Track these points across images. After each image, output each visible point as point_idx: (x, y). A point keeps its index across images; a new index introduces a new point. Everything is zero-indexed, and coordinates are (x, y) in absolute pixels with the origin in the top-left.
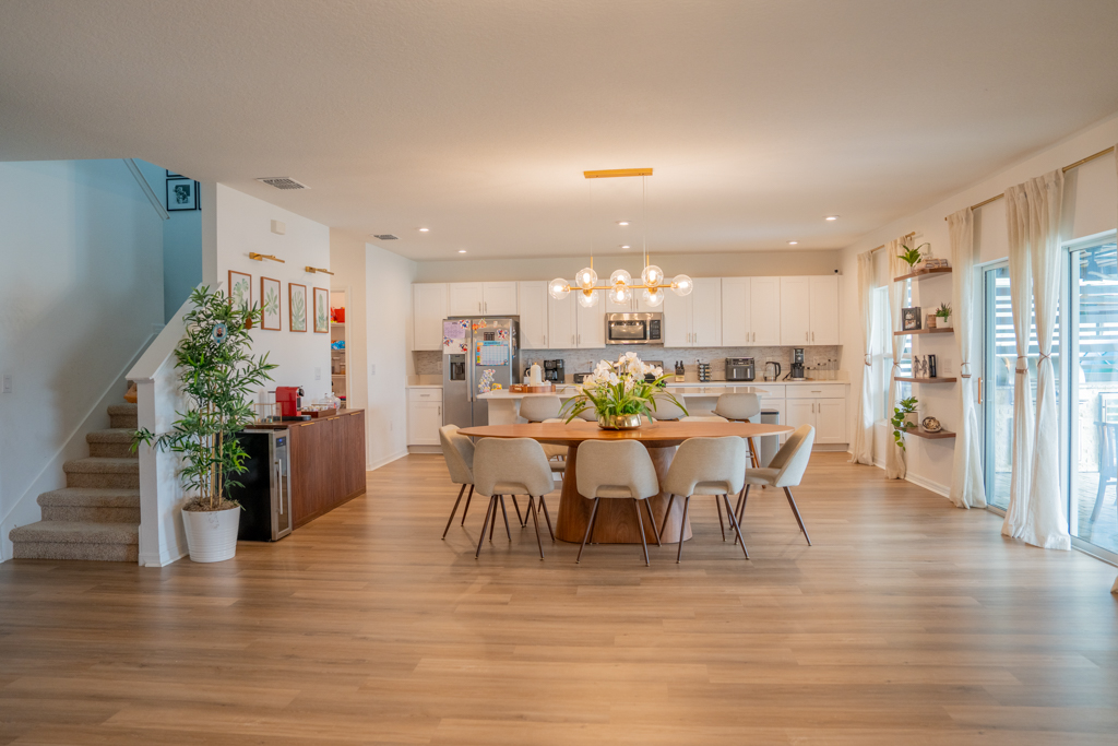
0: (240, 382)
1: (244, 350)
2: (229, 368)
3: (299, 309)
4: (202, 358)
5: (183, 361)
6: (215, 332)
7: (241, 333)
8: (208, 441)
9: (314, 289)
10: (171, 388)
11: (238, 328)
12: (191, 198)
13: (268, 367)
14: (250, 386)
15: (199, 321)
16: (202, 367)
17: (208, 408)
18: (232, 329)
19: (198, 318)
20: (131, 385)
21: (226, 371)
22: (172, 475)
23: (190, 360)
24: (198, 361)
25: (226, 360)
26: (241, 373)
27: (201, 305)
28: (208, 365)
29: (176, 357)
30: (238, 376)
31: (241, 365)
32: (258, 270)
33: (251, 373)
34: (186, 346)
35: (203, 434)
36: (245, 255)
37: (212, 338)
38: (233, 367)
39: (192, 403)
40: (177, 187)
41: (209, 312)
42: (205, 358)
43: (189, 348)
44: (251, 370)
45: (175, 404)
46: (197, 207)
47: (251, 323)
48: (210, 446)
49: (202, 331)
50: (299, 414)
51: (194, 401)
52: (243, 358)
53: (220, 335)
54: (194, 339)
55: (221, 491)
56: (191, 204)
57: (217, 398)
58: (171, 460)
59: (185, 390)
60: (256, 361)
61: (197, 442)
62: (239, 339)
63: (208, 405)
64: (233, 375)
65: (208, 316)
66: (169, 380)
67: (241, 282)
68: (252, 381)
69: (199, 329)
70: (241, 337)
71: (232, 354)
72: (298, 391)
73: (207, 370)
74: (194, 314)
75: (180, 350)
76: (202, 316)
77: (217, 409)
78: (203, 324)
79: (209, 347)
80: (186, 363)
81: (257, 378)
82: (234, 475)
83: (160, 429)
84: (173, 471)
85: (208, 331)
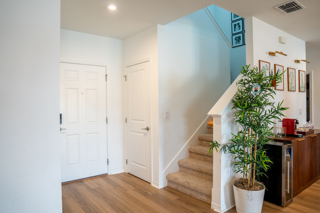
0: (267, 117)
1: (270, 99)
2: (261, 110)
3: (292, 80)
4: (246, 104)
5: (236, 106)
6: (253, 89)
7: (269, 89)
8: (248, 150)
9: (299, 71)
10: (230, 120)
11: (267, 86)
12: (241, 41)
13: (283, 109)
14: (272, 120)
15: (244, 84)
16: (245, 109)
17: (249, 131)
18: (263, 87)
19: (244, 83)
20: (211, 118)
21: (259, 111)
22: (229, 165)
23: (240, 106)
24: (244, 105)
25: (260, 105)
26: (268, 112)
27: (245, 75)
28: (250, 108)
29: (233, 104)
30: (266, 114)
31: (267, 108)
32: (273, 61)
33: (273, 112)
34: (238, 98)
35: (246, 146)
36: (267, 53)
37: (252, 93)
38: (263, 109)
39: (241, 128)
40: (236, 38)
41: (250, 79)
42: (248, 104)
43: (239, 99)
44: (273, 111)
45: (232, 128)
46: (244, 44)
47: (276, 83)
48: (249, 153)
49: (246, 90)
50: (296, 133)
51: (241, 126)
52: (270, 104)
53: (256, 91)
54: (242, 94)
55: (254, 177)
56: (241, 43)
57: (254, 126)
58: (229, 157)
59: (237, 121)
60: (276, 105)
61: (242, 149)
62: (267, 93)
63: (249, 130)
64: (263, 114)
65: (249, 82)
66: (229, 115)
67: (265, 66)
68: (274, 117)
69: (245, 88)
70: (269, 92)
71: (263, 102)
72: (295, 121)
73: (249, 111)
74: (242, 80)
75: (235, 100)
76: (246, 82)
77: (254, 133)
78: (247, 86)
79: (250, 98)
80: (238, 106)
81: (277, 115)
82: (262, 170)
83: (224, 141)
84: (229, 162)
85: (249, 89)
